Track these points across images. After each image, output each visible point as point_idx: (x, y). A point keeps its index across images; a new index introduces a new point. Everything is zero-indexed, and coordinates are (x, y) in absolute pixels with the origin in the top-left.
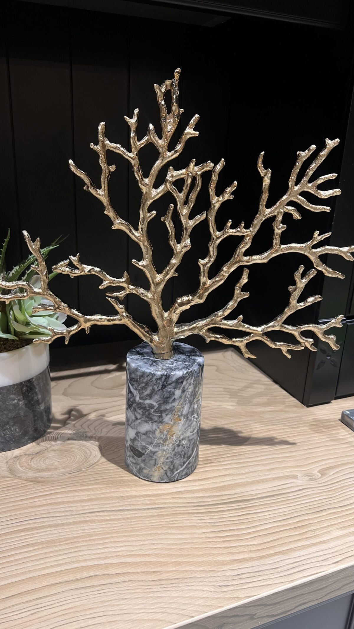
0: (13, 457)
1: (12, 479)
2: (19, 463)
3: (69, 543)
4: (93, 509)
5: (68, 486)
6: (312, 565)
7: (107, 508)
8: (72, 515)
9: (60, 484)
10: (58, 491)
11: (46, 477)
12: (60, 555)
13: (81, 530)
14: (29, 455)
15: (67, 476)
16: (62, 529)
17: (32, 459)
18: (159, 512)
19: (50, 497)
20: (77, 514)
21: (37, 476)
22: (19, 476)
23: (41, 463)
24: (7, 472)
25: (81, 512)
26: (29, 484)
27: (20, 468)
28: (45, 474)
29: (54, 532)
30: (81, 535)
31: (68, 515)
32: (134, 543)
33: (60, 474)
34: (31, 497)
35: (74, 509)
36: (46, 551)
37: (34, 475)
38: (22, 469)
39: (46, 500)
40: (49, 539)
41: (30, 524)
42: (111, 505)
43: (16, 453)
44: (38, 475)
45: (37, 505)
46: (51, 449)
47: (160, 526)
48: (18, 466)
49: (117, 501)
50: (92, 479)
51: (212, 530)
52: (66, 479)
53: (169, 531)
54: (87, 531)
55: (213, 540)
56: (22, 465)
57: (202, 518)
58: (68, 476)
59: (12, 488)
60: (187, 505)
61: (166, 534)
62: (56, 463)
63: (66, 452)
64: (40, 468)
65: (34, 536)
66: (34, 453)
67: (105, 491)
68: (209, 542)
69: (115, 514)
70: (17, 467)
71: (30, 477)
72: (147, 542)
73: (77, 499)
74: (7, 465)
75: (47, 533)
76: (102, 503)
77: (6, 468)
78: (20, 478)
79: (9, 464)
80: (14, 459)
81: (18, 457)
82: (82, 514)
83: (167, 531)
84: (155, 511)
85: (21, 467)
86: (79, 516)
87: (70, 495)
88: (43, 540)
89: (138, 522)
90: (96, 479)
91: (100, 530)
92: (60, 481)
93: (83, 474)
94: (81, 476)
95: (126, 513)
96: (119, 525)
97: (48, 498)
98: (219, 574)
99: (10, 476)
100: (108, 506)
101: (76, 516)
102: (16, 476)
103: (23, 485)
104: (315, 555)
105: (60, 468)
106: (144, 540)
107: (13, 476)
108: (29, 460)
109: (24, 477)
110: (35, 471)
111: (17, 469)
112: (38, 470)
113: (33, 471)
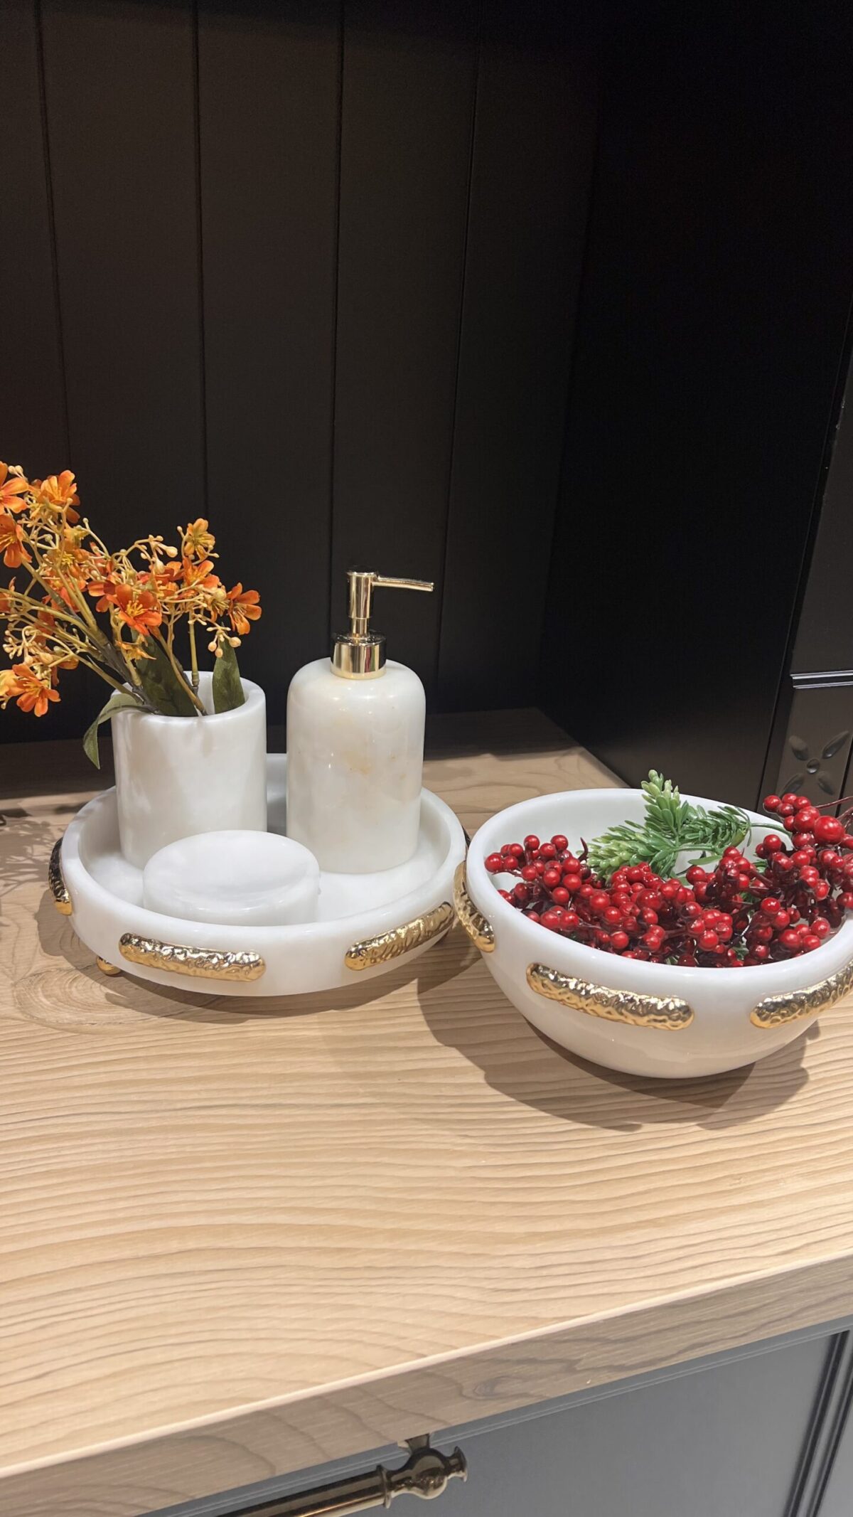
0: (28, 974)
1: (23, 1023)
2: (43, 987)
3: (144, 1174)
4: (206, 1099)
5: (154, 1044)
6: (727, 1255)
7: (241, 1098)
8: (157, 1111)
9: (134, 1040)
10: (128, 1055)
11: (104, 1022)
12: (120, 1199)
13: (174, 1145)
14: (69, 970)
16: (129, 1141)
17: (75, 979)
18: (365, 1115)
19: (109, 1069)
20: (170, 1110)
21: (83, 1019)
22: (39, 1017)
24: (12, 1008)
25: (179, 1106)
26: (61, 1036)
27: (44, 1000)
28: (102, 1016)
29: (112, 1147)
30: (173, 1156)
31: (148, 1111)
32: (298, 1183)
34: (65, 1064)
35: (161, 1097)
36: (86, 1188)
37: (75, 1016)
38: (48, 1003)
39: (100, 1073)
40: (98, 1162)
41: (57, 1125)
42: (250, 1094)
43: (37, 965)
44: (83, 1016)
45: (77, 1084)
47: (365, 1147)
48: (40, 994)
49: (266, 1085)
51: (492, 1161)
52: (150, 1028)
53: (385, 1159)
54: (188, 1149)
55: (489, 1186)
56: (48, 993)
57: (467, 1133)
58: (154, 1023)
59: (21, 1043)
60: (434, 1101)
61: (376, 1164)
64: (90, 1001)
65: (63, 1153)
67: (241, 1061)
68: (480, 1189)
69: (261, 1113)
70: (37, 997)
71: (66, 1021)
72: (328, 1182)
73: (172, 1074)
74: (13, 991)
75: (95, 1148)
76: (230, 1086)
77: (11, 999)
78: (42, 1022)
79: (18, 989)
80: (33, 978)
81: (41, 974)
82: (181, 1109)
83: (379, 1160)
84: (355, 1111)
85: (47, 996)
86: (173, 1113)
87: (154, 1065)
88: (84, 1163)
89: (312, 1136)
91: (220, 1148)
92: (136, 1034)
95: (286, 1112)
96: (267, 1138)
97: (102, 1069)
98: (495, 1263)
99: (19, 1015)
100: (244, 1095)
101: (167, 1114)
102: (33, 1017)
103: (46, 1039)
104: (737, 1232)
106: (323, 1177)
107: (26, 1017)
108: (67, 982)
109: (52, 1019)
110: (79, 1007)
111: (36, 1002)
112: (85, 1007)
113: (74, 1008)
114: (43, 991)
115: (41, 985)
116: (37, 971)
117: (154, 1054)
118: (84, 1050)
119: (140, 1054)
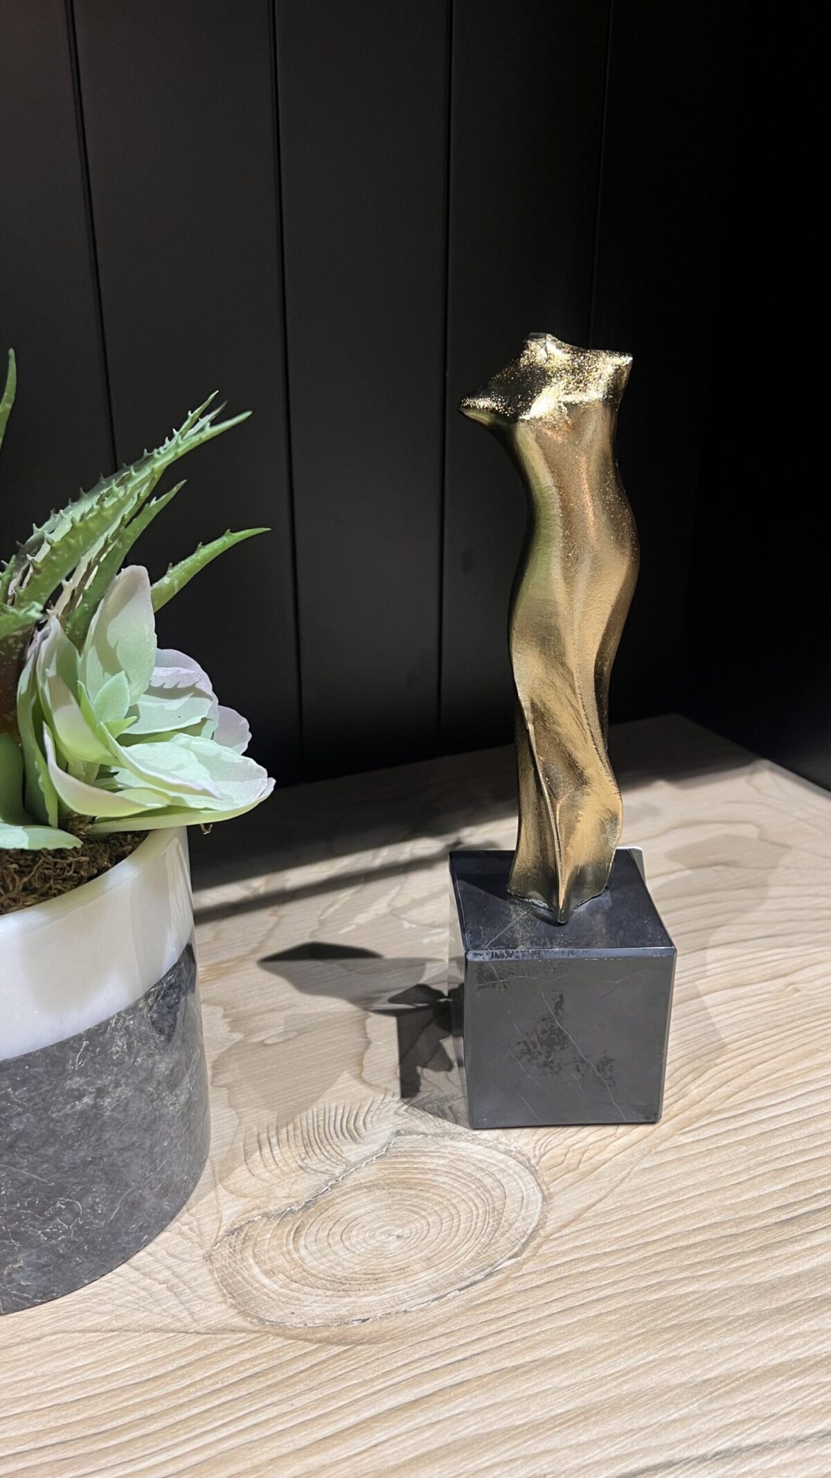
0: (221, 1233)
1: (252, 1336)
2: (255, 1256)
5: (477, 1348)
7: (672, 1446)
9: (442, 1344)
10: (448, 1380)
11: (380, 1315)
14: (283, 1215)
15: (457, 1301)
17: (298, 1231)
19: (431, 1415)
21: (343, 1312)
22: (273, 1319)
23: (335, 1248)
24: (224, 1306)
26: (323, 1356)
27: (266, 1281)
28: (369, 1301)
33: (424, 1295)
34: (353, 1420)
37: (329, 1307)
38: (275, 1287)
39: (419, 1430)
42: (681, 1433)
43: (229, 1212)
44: (342, 1306)
46: (349, 1182)
48: (256, 1270)
49: (695, 1409)
50: (554, 1308)
52: (456, 1315)
56: (268, 1267)
58: (456, 1303)
59: (265, 1382)
62: (394, 1245)
63: (412, 1192)
64: (339, 1272)
66: (296, 1208)
67: (632, 1362)
70: (253, 1277)
71: (318, 1321)
73: (536, 1412)
74: (211, 1272)
76: (643, 1422)
77: (213, 1288)
78: (280, 1330)
79: (217, 1265)
80: (233, 1239)
81: (241, 1228)
85: (269, 1273)
87: (502, 1396)
90: (568, 1303)
92: (440, 1330)
93: (510, 1287)
94: (510, 1297)
97: (420, 1419)
99: (238, 1321)
100: (672, 1437)
102: (263, 1321)
103: (302, 1366)
105: (417, 1267)
107: (251, 1323)
108: (287, 1240)
109: (295, 1320)
110: (328, 1289)
111: (255, 1288)
112: (337, 1285)
113: (320, 1292)
114: (257, 1263)
115: (251, 1253)
116: (234, 1223)
117: (488, 1370)
118: (372, 1380)
119: (466, 1373)
